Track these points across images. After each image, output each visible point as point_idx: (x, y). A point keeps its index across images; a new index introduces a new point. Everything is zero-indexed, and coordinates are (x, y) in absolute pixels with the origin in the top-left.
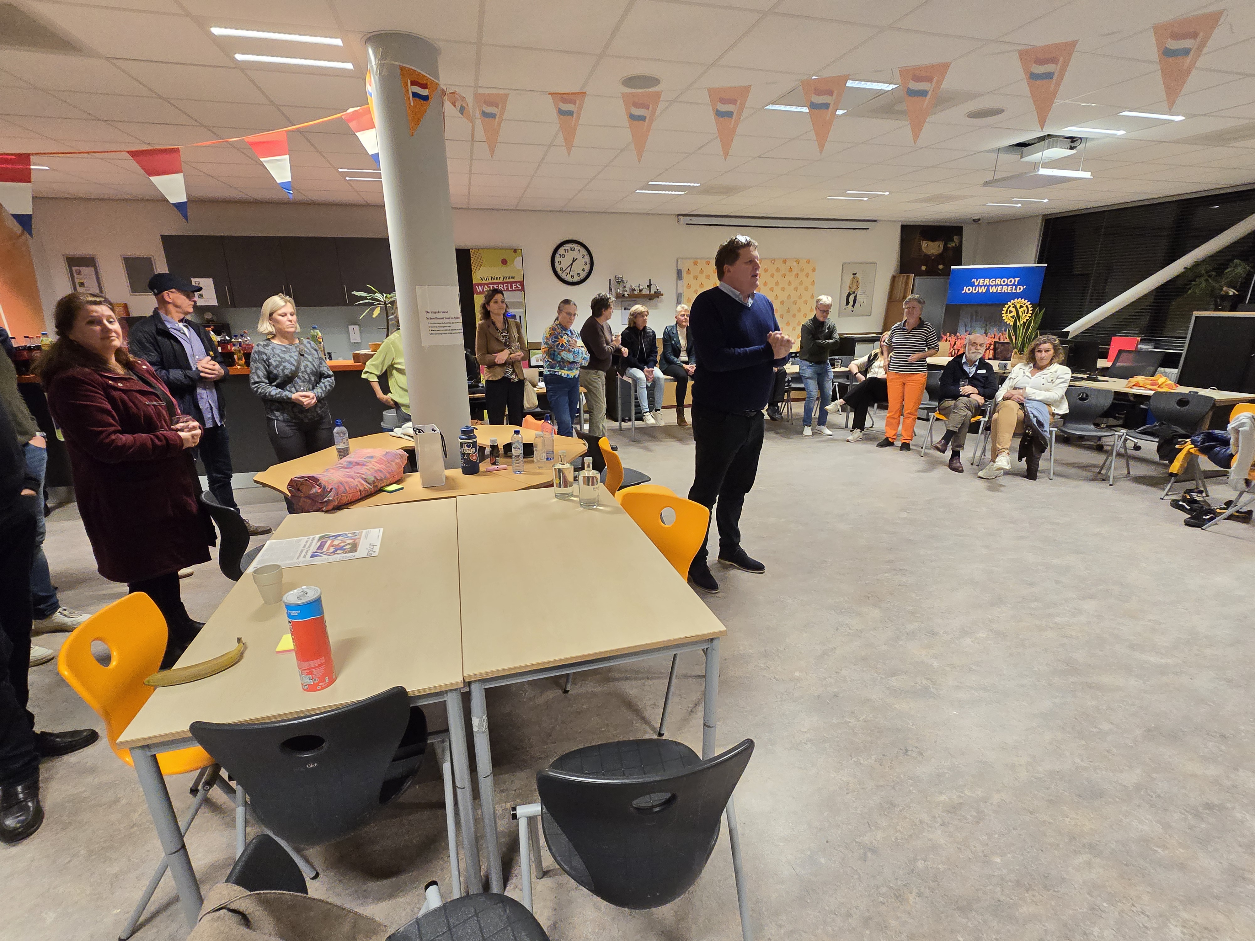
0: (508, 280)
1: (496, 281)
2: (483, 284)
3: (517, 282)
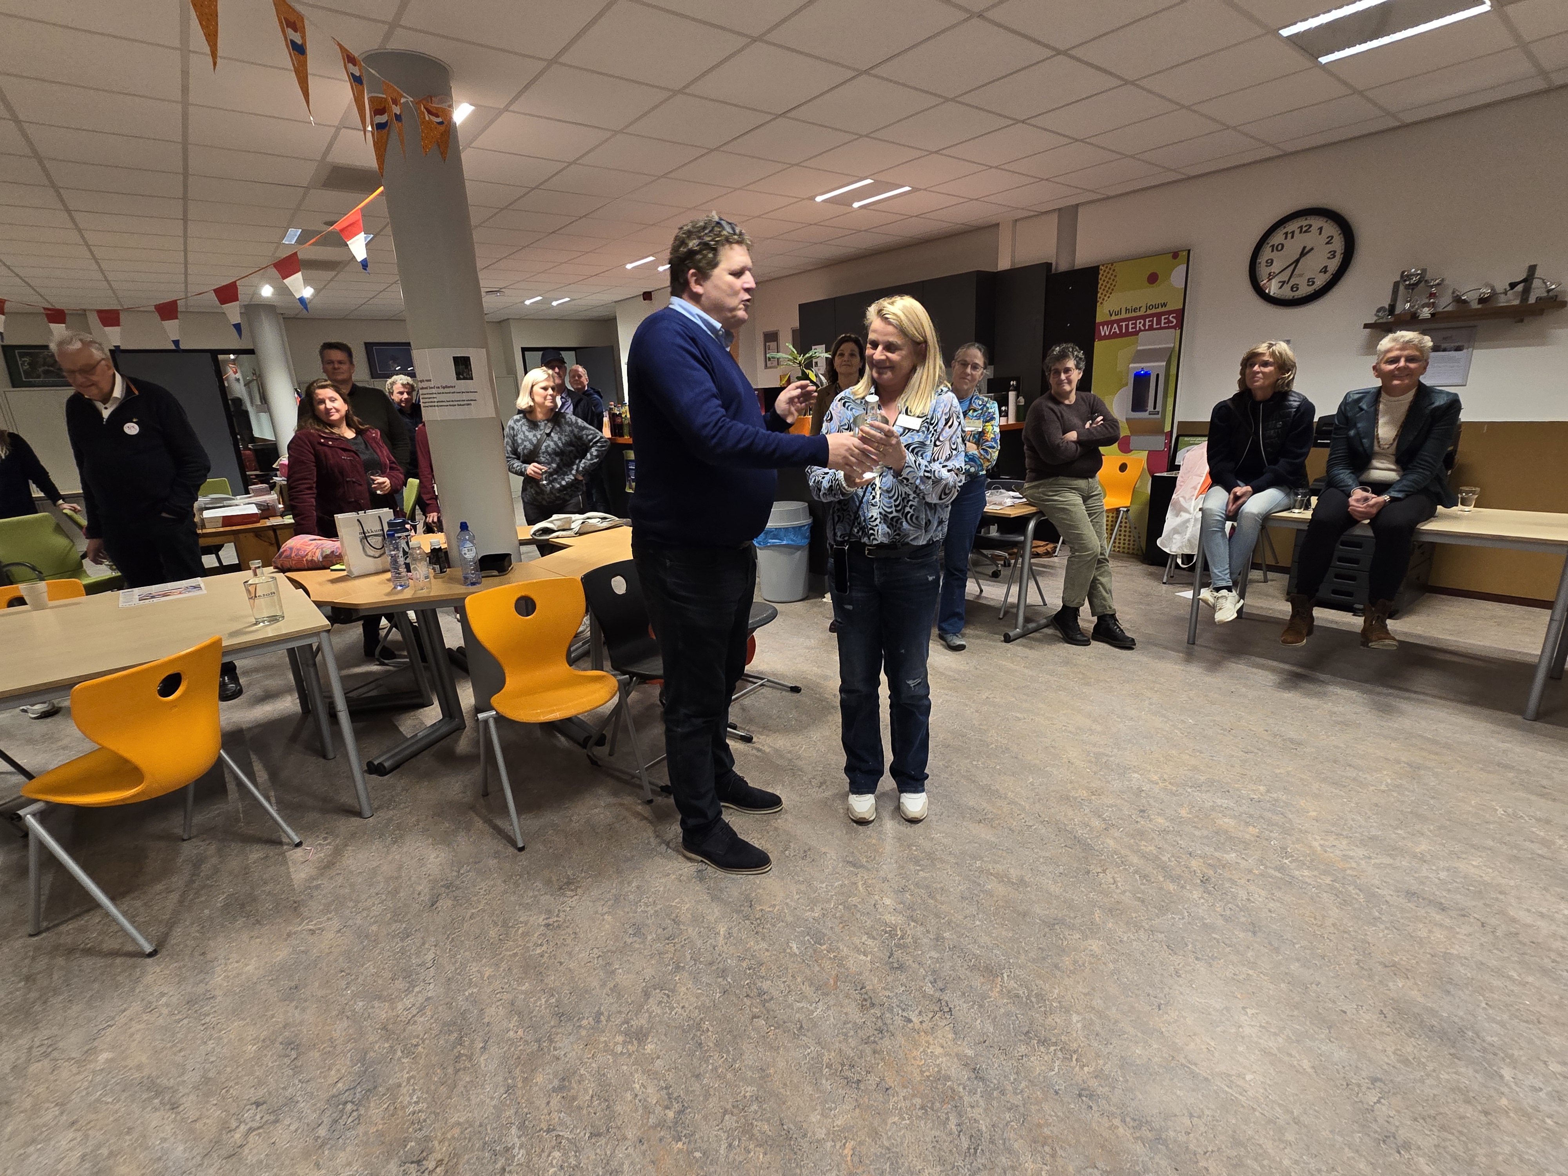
0: (1154, 311)
1: (1134, 314)
2: (1112, 323)
3: (1169, 313)
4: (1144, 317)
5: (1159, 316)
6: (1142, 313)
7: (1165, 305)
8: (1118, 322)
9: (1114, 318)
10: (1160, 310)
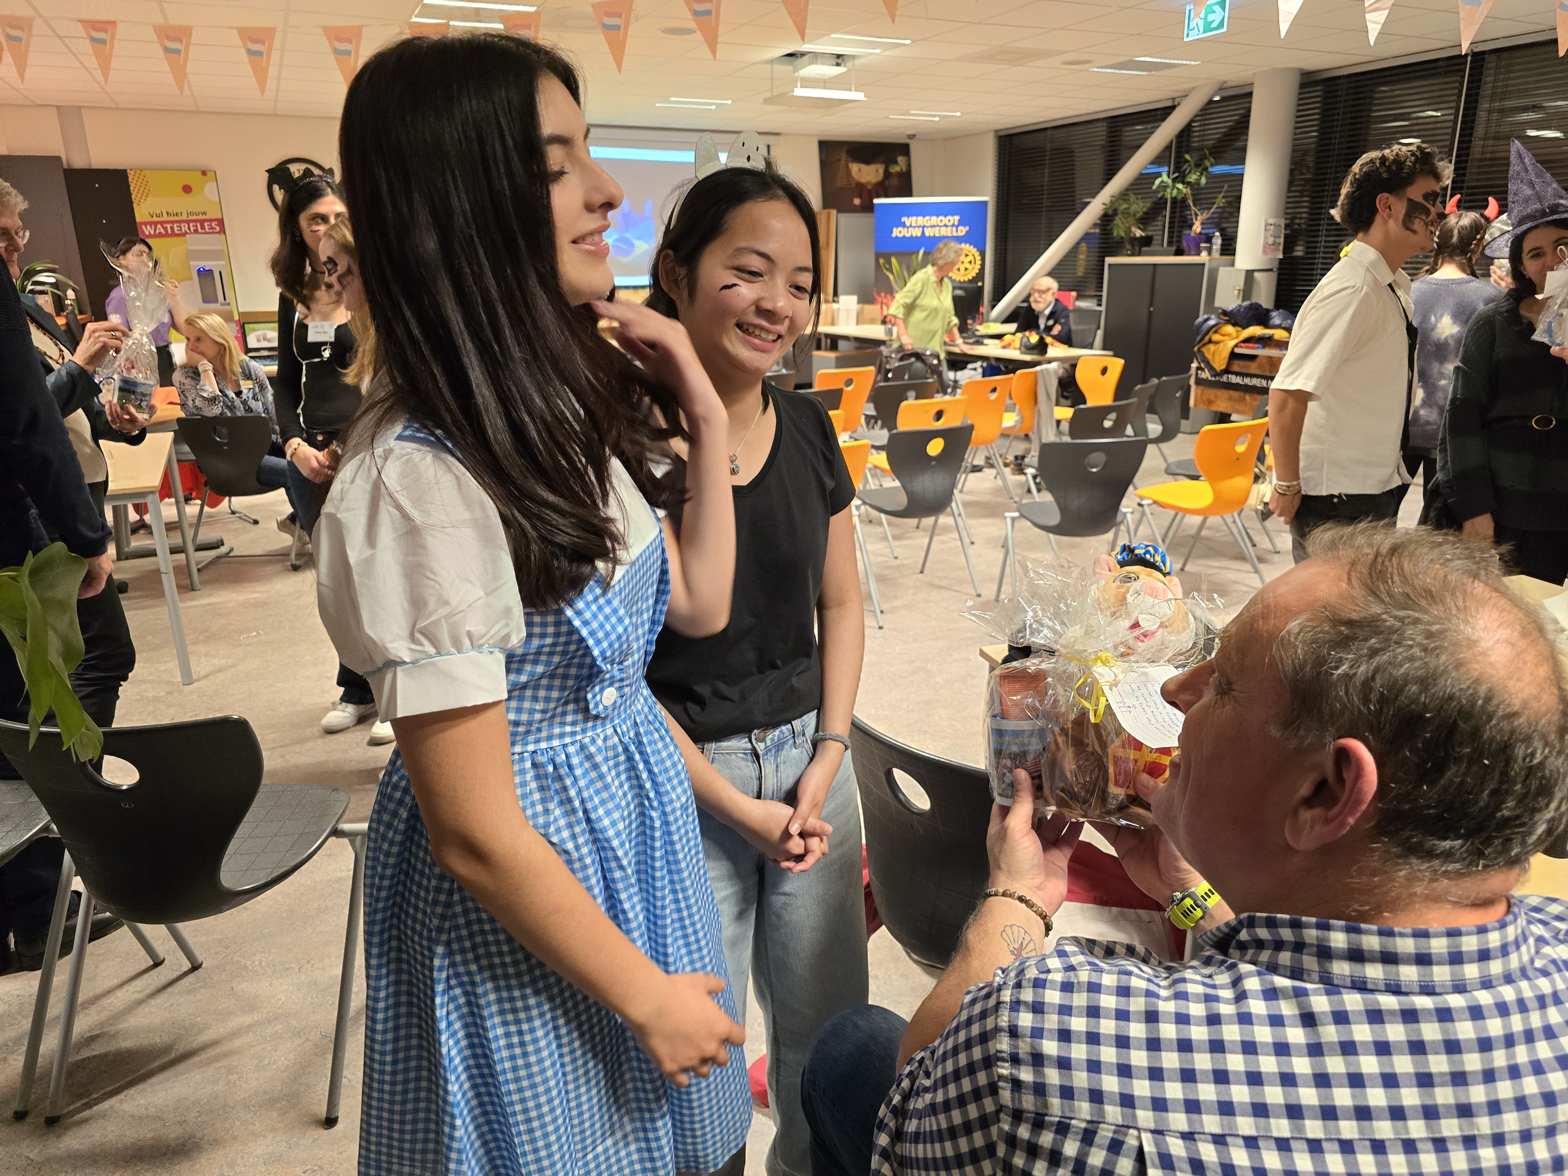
0: (195, 217)
1: (175, 218)
2: (156, 224)
3: (211, 220)
4: (188, 222)
5: (202, 222)
6: (184, 217)
7: (204, 213)
8: (162, 223)
9: (155, 219)
10: (201, 217)
